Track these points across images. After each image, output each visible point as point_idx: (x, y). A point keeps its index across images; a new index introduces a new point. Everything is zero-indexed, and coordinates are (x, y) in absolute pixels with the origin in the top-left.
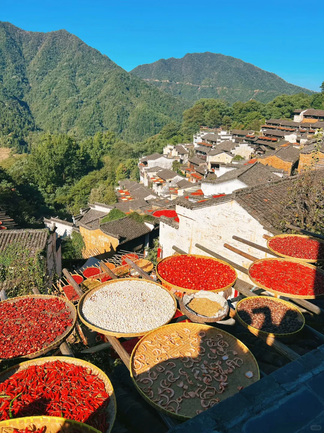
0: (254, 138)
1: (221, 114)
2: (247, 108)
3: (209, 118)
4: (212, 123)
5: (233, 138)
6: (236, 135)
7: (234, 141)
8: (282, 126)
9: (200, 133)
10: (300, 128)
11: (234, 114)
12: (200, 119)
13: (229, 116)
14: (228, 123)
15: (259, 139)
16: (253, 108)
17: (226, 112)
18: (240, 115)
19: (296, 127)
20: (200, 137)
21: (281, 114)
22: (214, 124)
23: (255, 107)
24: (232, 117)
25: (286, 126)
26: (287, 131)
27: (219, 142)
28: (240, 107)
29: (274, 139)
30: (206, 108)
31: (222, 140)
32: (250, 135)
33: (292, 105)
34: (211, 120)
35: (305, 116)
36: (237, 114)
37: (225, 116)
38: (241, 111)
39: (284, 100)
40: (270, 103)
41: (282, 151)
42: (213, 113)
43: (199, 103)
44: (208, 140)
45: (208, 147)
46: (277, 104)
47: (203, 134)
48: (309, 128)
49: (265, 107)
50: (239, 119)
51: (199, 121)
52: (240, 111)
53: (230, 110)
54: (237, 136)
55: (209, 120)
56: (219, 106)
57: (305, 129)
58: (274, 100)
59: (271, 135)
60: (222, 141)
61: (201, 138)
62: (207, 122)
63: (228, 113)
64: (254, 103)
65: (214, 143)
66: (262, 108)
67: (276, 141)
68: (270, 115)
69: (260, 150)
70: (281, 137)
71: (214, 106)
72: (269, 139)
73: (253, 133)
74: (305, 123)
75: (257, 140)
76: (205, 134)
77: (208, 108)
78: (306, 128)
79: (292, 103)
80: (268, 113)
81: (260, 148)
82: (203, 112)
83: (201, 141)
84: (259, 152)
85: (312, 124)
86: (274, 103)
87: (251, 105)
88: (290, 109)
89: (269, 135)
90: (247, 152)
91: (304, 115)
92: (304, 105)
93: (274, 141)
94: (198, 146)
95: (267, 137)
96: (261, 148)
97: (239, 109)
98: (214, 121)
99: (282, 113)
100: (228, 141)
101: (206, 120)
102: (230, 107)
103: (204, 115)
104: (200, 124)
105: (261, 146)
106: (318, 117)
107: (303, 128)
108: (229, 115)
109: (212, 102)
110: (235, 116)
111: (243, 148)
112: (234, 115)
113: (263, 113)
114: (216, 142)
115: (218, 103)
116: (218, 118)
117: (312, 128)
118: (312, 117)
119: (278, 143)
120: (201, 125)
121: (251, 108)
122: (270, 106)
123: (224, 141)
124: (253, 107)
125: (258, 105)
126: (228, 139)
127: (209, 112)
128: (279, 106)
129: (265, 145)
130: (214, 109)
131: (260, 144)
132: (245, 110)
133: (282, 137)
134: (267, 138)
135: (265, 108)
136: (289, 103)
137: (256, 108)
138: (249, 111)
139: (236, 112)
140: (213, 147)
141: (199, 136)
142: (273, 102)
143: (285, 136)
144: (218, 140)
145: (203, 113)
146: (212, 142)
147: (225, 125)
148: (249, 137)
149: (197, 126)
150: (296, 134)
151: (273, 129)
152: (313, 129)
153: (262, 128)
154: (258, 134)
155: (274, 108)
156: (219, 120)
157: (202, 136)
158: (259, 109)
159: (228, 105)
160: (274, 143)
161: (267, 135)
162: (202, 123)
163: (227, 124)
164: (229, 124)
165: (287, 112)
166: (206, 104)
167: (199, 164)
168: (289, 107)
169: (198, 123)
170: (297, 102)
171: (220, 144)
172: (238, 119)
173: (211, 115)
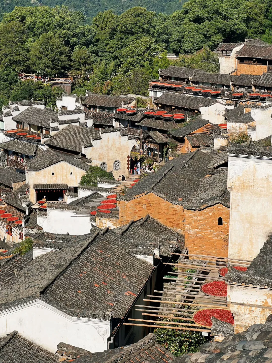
0: (136, 114)
1: (67, 43)
2: (126, 27)
3: (39, 55)
4: (47, 67)
5: (86, 118)
6: (95, 107)
7: (90, 123)
8: (193, 83)
9: (9, 108)
10: (232, 87)
11: (97, 40)
12: (18, 58)
13: (88, 47)
14: (85, 63)
15: (146, 116)
16: (140, 27)
17: (79, 39)
18: (113, 43)
19: (223, 86)
20: (10, 118)
21: (202, 38)
22: (52, 69)
23: (144, 24)
24: (95, 48)
25: (203, 83)
26: (205, 95)
27: (56, 129)
28: (111, 25)
29: (179, 115)
30: (30, 29)
31: (62, 123)
32: (126, 106)
33: (225, 18)
34: (45, 60)
35: (241, 60)
36: (106, 42)
37: (76, 48)
38: (114, 34)
39: (205, 7)
40: (175, 13)
41: (171, 178)
42: (48, 43)
43: (13, 20)
44: (30, 125)
45: (30, 140)
46: (191, 15)
47: (16, 109)
48: (250, 87)
49: (166, 24)
50: (112, 53)
51: (16, 62)
52: (110, 33)
53: (87, 33)
54: (98, 110)
55: (40, 58)
56: (60, 26)
57: (242, 90)
58: (184, 6)
59: (171, 106)
60: (61, 127)
61: (13, 119)
62: (34, 64)
63: (83, 40)
64: (141, 14)
65: (44, 132)
66: (160, 26)
67: (183, 120)
68: (180, 42)
69: (151, 142)
70: (194, 110)
71: (49, 25)
72: (168, 116)
73: (134, 103)
74: (241, 75)
75: (142, 119)
76: (23, 109)
77: (35, 30)
78: (244, 87)
79: (224, 13)
80: (173, 37)
81: (149, 137)
82: (24, 39)
83: (13, 126)
84: (149, 145)
85: (256, 78)
86: (186, 12)
87: (135, 20)
88: (220, 26)
89: (167, 106)
90: (120, 149)
91: (238, 58)
92: (251, 16)
93: (179, 121)
94: (9, 139)
95: (163, 111)
96: (151, 138)
97: (108, 30)
98: (52, 61)
99: (205, 35)
100: (76, 127)
101: (33, 59)
102: (87, 26)
103: (25, 47)
104: (18, 68)
105: (151, 134)
106: (266, 60)
107: (238, 89)
108: (87, 44)
109: (43, 15)
110: (101, 46)
111: (111, 142)
112: (99, 42)
113: (164, 37)
114: (48, 129)
115: (57, 18)
116: (61, 53)
117: (256, 87)
118: (254, 62)
119: (187, 125)
120: (22, 71)
121: (137, 28)
122: (176, 21)
123: (67, 125)
124: (141, 24)
125: (151, 19)
126: (77, 121)
127: (37, 40)
128: (198, 20)
129: (161, 131)
130: (50, 33)
131: (150, 129)
132: (122, 32)
133: (194, 112)
134: (163, 113)
135: (166, 26)
136: (218, 13)
137: (146, 26)
138: (133, 34)
139: (102, 37)
140: (42, 142)
141: (8, 115)
142: (182, 11)
143: (201, 109)
144: (52, 125)
145: (25, 42)
146: (40, 128)
147: (79, 69)
148: (124, 113)
149: (13, 73)
150: (225, 102)
151: (176, 90)
152: (258, 90)
153: (154, 87)
154: (144, 103)
155: (186, 24)
156: (63, 58)
157: (15, 114)
158: (154, 27)
159: (83, 20)
160: (180, 125)
161: (164, 107)
162: (24, 67)
163: (83, 68)
164: (87, 67)
165: (215, 34)
166: (29, 20)
167: (13, 186)
168: (219, 22)
169: (14, 66)
170: (235, 11)
171: (58, 134)
172: (110, 52)
173: (44, 47)
